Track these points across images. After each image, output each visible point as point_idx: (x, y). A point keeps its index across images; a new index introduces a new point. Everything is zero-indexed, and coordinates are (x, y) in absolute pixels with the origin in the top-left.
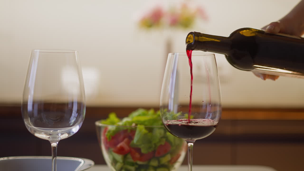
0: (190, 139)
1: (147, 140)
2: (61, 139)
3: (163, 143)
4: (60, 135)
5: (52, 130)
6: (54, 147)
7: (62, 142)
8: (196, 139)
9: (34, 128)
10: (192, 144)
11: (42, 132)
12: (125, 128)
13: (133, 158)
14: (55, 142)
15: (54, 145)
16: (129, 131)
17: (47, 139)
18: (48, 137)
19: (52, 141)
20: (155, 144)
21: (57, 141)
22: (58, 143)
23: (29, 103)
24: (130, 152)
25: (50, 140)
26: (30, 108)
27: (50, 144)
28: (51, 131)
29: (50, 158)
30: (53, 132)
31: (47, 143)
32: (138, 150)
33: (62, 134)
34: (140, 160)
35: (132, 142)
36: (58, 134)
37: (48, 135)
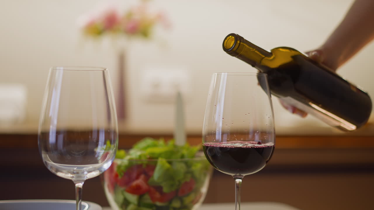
0: (238, 174)
1: (169, 176)
2: (87, 179)
3: (188, 180)
4: (86, 173)
5: (75, 167)
6: (80, 188)
7: (88, 182)
8: (244, 175)
9: (54, 165)
10: (241, 180)
11: (65, 169)
12: (139, 163)
13: (153, 198)
14: (80, 181)
15: (80, 185)
16: (144, 166)
17: (70, 179)
18: (72, 176)
19: (75, 181)
20: (179, 181)
21: (82, 181)
22: (83, 183)
23: (51, 134)
24: (148, 191)
25: (73, 179)
26: (52, 139)
27: (74, 185)
28: (75, 169)
29: (74, 202)
30: (77, 170)
31: (70, 183)
32: (159, 188)
33: (89, 172)
34: (161, 200)
35: (151, 180)
36: (83, 173)
37: (72, 174)
